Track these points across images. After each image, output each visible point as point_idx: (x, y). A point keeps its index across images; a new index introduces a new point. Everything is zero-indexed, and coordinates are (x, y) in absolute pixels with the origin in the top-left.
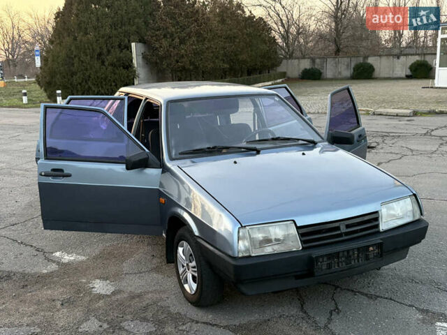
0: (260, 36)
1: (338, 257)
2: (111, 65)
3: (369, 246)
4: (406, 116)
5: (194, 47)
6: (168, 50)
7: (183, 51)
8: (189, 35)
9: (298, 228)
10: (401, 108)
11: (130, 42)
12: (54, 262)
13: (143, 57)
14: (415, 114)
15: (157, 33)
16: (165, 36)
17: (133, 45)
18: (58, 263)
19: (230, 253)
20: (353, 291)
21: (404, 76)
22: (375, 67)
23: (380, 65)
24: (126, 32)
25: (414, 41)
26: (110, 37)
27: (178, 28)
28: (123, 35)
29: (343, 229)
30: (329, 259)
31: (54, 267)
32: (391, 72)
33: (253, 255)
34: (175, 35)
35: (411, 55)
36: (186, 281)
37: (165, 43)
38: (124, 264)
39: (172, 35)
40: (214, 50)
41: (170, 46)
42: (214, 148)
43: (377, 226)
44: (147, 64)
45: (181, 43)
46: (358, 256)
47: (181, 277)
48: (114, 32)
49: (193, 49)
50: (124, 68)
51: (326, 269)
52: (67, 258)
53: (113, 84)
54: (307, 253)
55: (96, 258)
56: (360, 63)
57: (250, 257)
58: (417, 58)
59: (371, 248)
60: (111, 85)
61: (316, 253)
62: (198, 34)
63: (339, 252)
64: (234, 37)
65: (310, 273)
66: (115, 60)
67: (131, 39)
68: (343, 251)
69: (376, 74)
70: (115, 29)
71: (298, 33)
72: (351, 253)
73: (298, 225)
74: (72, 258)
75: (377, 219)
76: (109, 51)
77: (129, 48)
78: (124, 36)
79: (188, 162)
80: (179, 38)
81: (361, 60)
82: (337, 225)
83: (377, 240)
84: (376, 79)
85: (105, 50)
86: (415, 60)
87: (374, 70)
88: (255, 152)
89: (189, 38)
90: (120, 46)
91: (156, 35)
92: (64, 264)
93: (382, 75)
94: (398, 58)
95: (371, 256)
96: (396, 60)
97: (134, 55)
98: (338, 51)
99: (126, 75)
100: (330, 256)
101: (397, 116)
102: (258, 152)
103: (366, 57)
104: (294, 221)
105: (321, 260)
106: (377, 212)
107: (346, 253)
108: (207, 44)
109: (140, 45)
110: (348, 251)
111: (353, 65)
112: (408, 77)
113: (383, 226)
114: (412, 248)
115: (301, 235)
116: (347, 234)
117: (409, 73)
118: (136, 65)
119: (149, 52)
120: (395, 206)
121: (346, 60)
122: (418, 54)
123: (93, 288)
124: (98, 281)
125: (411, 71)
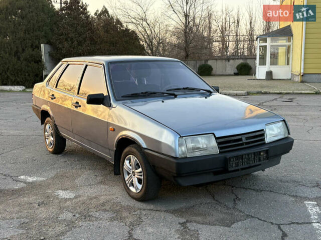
0: (134, 43)
1: (242, 159)
2: (26, 60)
3: (260, 152)
4: (243, 95)
5: (89, 48)
6: (69, 50)
7: (81, 50)
8: (85, 39)
9: (217, 138)
10: (238, 90)
11: (39, 44)
12: (21, 182)
13: (49, 55)
14: (248, 94)
15: (60, 37)
16: (66, 40)
17: (42, 45)
18: (25, 183)
19: (173, 155)
20: (244, 188)
21: (232, 73)
22: (213, 67)
23: (216, 66)
24: (36, 36)
25: (236, 52)
26: (24, 40)
27: (76, 34)
28: (34, 38)
29: (244, 141)
30: (237, 159)
31: (22, 185)
32: (224, 71)
33: (188, 156)
34: (74, 39)
35: (237, 59)
36: (132, 185)
37: (66, 44)
38: (76, 181)
39: (72, 39)
40: (103, 51)
41: (70, 47)
42: (145, 93)
43: (264, 140)
44: (52, 60)
45: (79, 45)
46: (254, 158)
47: (127, 182)
48: (27, 36)
49: (88, 50)
50: (35, 62)
51: (235, 167)
52: (30, 179)
53: (27, 74)
54: (223, 155)
55: (53, 178)
56: (203, 65)
57: (186, 157)
58: (241, 61)
59: (262, 153)
60: (25, 75)
61: (229, 155)
62: (92, 39)
63: (243, 155)
64: (116, 43)
65: (225, 170)
66: (28, 56)
67: (41, 41)
68: (246, 154)
69: (214, 72)
70: (28, 34)
71: (159, 43)
72: (250, 156)
73: (217, 136)
74: (35, 179)
75: (263, 135)
76: (23, 50)
77: (39, 48)
78: (36, 39)
79: (129, 101)
80: (77, 41)
81: (203, 62)
82: (240, 137)
83: (265, 148)
84: (214, 75)
85: (20, 50)
86: (240, 63)
87: (212, 69)
88: (173, 96)
89: (85, 41)
90: (32, 46)
91: (60, 39)
92: (29, 183)
93: (218, 73)
94: (229, 61)
95: (262, 159)
96: (227, 62)
97: (43, 53)
98: (187, 56)
99: (37, 68)
100: (237, 157)
101: (236, 95)
102: (176, 96)
103: (207, 61)
104: (213, 134)
105: (232, 160)
106: (263, 130)
107: (247, 156)
108: (98, 47)
109: (47, 46)
110: (248, 154)
111: (198, 66)
112: (236, 74)
113: (267, 140)
114: (282, 156)
115: (219, 144)
116: (247, 143)
117: (236, 71)
118: (44, 61)
119: (54, 51)
120: (274, 127)
121: (192, 62)
122: (242, 59)
123: (58, 195)
124: (60, 191)
125: (238, 70)
